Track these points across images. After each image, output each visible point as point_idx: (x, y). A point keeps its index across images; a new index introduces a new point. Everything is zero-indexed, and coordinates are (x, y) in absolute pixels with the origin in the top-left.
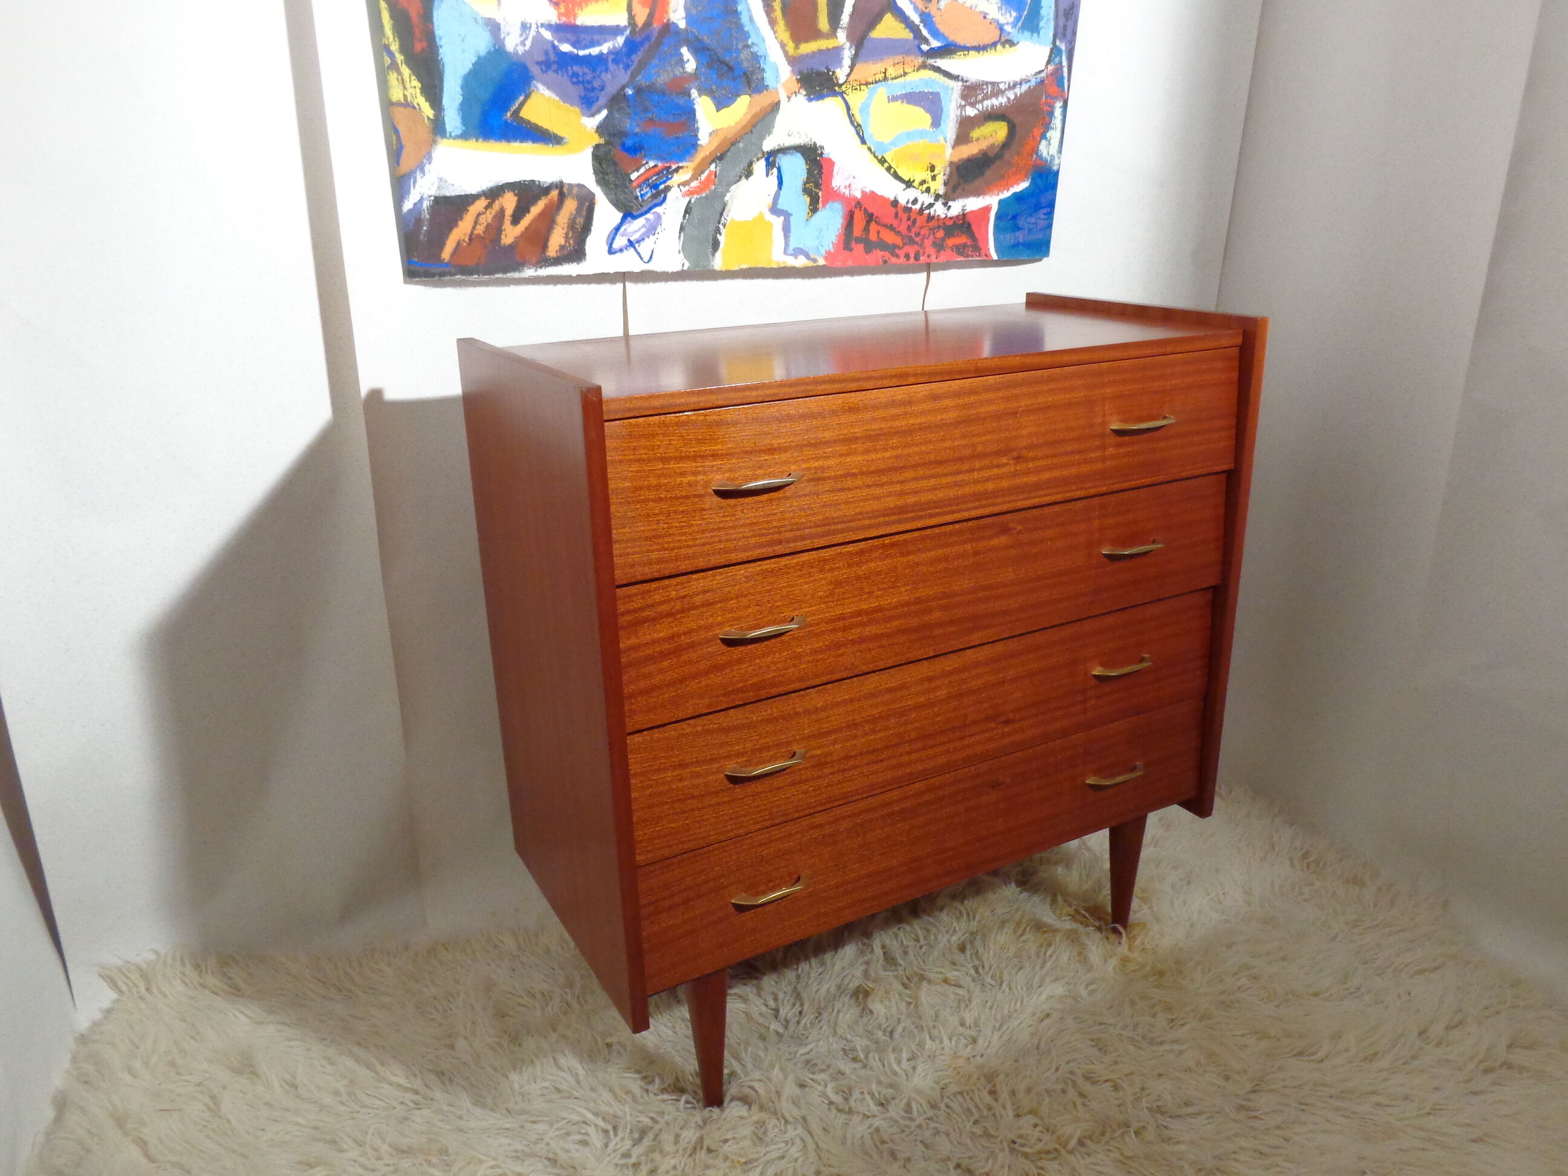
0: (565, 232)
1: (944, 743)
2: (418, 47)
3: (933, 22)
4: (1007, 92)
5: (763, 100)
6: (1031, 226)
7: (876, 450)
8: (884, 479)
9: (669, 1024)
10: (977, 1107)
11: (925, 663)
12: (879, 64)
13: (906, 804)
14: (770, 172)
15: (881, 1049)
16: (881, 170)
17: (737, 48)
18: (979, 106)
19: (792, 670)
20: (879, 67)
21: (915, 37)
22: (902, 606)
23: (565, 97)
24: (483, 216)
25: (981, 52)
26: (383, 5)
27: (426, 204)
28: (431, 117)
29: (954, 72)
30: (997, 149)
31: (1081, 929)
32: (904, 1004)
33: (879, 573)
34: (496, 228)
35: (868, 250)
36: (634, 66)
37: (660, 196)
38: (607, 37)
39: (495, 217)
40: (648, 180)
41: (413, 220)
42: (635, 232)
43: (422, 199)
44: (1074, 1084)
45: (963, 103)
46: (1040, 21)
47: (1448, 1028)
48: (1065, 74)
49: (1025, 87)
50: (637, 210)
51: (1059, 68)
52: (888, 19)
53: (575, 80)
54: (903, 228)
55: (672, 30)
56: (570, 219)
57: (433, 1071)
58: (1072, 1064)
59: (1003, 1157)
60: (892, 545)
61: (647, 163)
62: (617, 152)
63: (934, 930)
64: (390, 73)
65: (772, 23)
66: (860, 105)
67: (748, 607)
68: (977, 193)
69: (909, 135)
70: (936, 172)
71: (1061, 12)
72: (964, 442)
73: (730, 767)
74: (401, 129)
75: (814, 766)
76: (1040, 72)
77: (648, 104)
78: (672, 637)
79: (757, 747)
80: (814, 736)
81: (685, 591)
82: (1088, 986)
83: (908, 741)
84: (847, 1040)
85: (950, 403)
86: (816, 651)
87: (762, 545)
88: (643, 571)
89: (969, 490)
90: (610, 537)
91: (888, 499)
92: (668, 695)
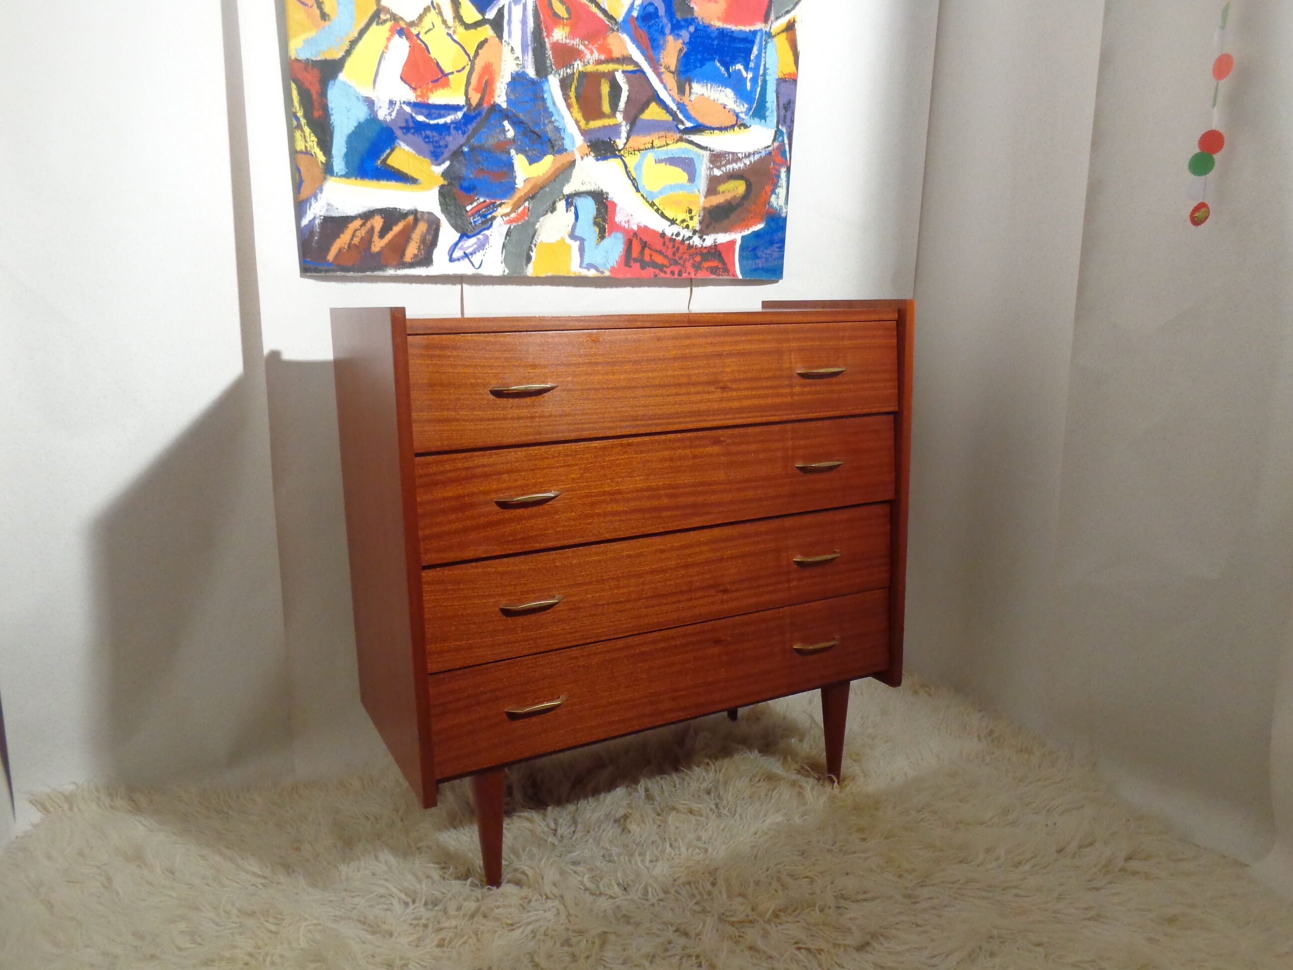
0: (418, 245)
1: (674, 603)
2: (316, 114)
3: (686, 109)
4: (744, 160)
5: (563, 159)
6: (767, 256)
7: (613, 373)
9: (467, 834)
10: (700, 893)
11: (658, 539)
12: (648, 137)
13: (645, 649)
14: (569, 210)
15: (631, 854)
16: (652, 211)
17: (544, 122)
18: (724, 169)
19: (550, 531)
20: (648, 139)
21: (674, 120)
22: (637, 491)
23: (420, 152)
24: (359, 231)
25: (723, 132)
26: (293, 86)
27: (317, 221)
28: (324, 162)
29: (703, 144)
30: (739, 200)
31: (803, 778)
32: (655, 826)
33: (619, 465)
34: (367, 241)
35: (643, 267)
36: (469, 132)
37: (487, 223)
38: (451, 112)
39: (367, 232)
40: (479, 211)
41: (308, 232)
42: (469, 247)
43: (315, 218)
44: (779, 879)
45: (711, 166)
46: (766, 111)
47: (1081, 847)
48: (787, 149)
49: (757, 157)
50: (471, 231)
51: (782, 146)
52: (653, 106)
53: (427, 140)
54: (669, 253)
55: (497, 108)
56: (422, 236)
57: (281, 864)
58: (779, 867)
59: (711, 922)
60: (629, 445)
61: (478, 199)
62: (456, 190)
63: (687, 778)
64: (296, 131)
65: (569, 106)
66: (634, 165)
67: (516, 480)
68: (725, 230)
69: (672, 187)
70: (693, 214)
71: (781, 105)
72: (682, 372)
73: (503, 602)
74: (302, 169)
75: (571, 609)
76: (768, 147)
77: (479, 158)
78: (458, 497)
79: (525, 589)
80: (570, 586)
81: (469, 464)
82: (802, 816)
83: (646, 598)
84: (607, 850)
85: (670, 343)
86: (569, 519)
87: (527, 434)
88: (436, 445)
89: (687, 408)
90: (410, 415)
91: (623, 409)
92: (454, 541)
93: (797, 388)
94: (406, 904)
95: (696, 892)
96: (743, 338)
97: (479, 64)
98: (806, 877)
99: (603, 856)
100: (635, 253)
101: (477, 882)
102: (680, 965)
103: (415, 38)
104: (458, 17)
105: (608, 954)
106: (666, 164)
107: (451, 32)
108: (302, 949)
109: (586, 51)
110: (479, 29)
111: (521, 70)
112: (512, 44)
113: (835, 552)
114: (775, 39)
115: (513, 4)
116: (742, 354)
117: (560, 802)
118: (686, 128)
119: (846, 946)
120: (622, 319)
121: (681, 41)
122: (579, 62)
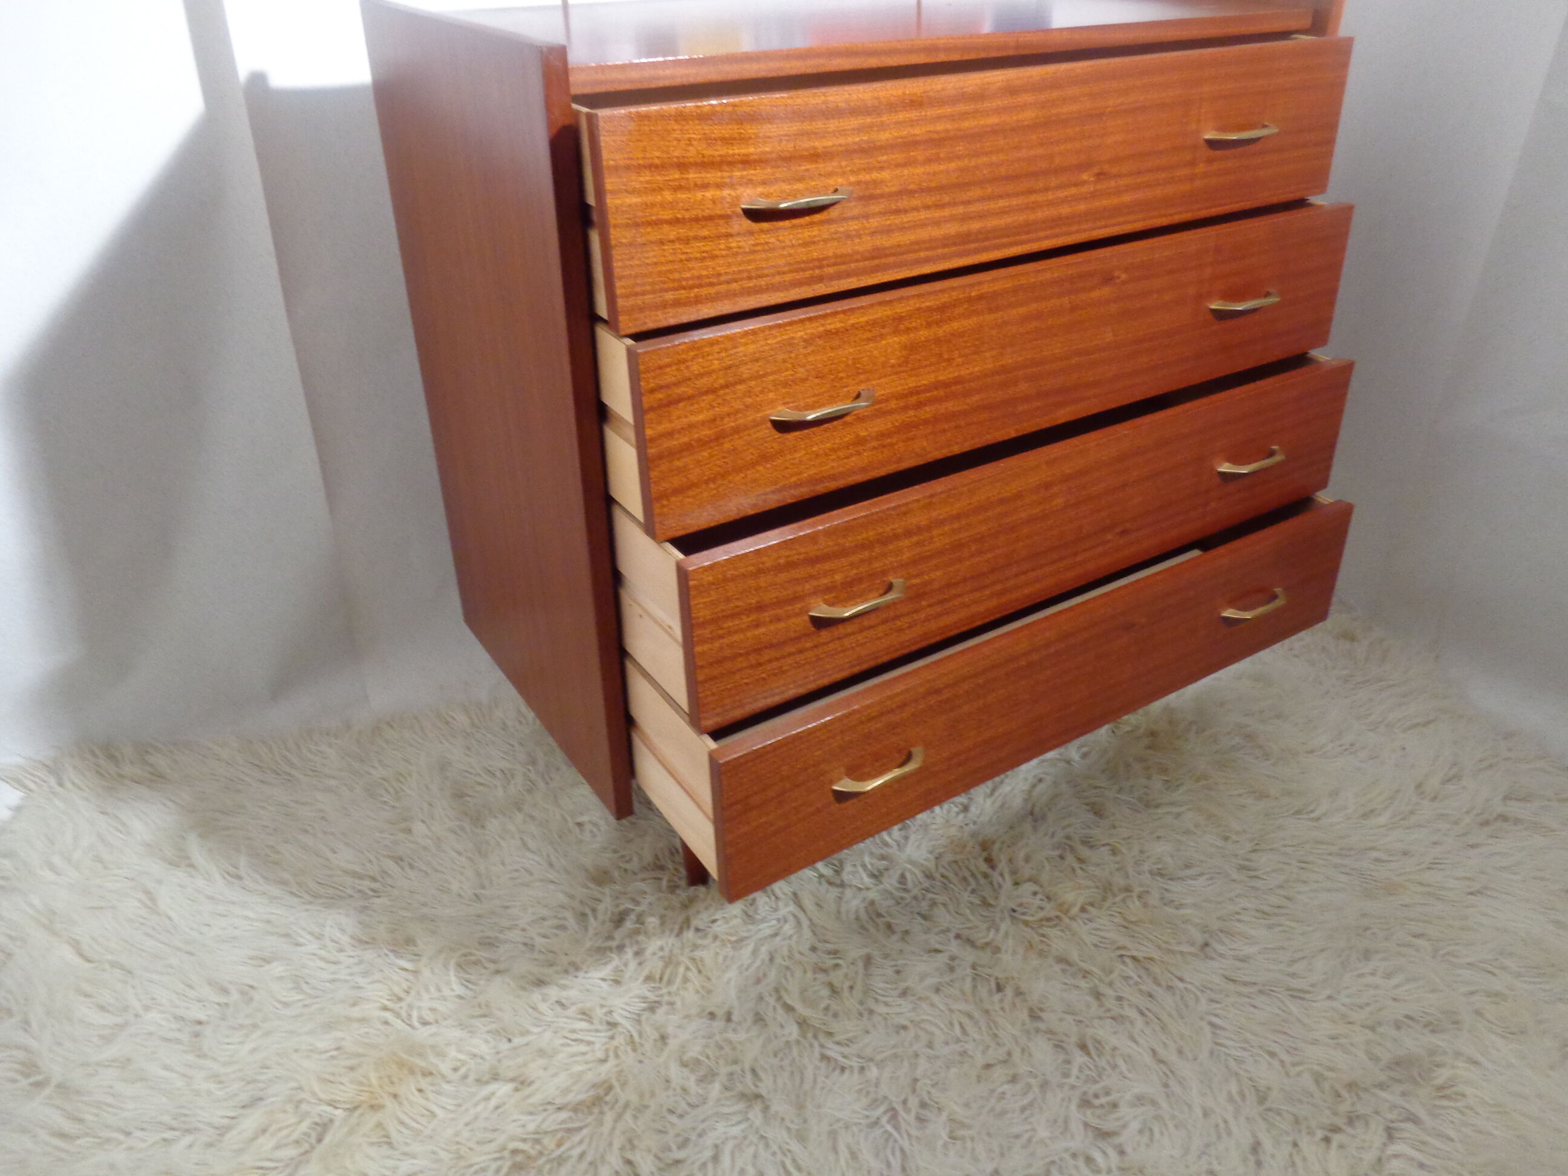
7: (939, 160)
44: (1072, 849)
72: (1040, 151)
78: (712, 421)
93: (1201, 165)
94: (584, 916)
95: (967, 874)
98: (1106, 845)
101: (674, 877)
102: (974, 993)
105: (878, 982)
108: (460, 998)
116: (1133, 111)
119: (1183, 954)
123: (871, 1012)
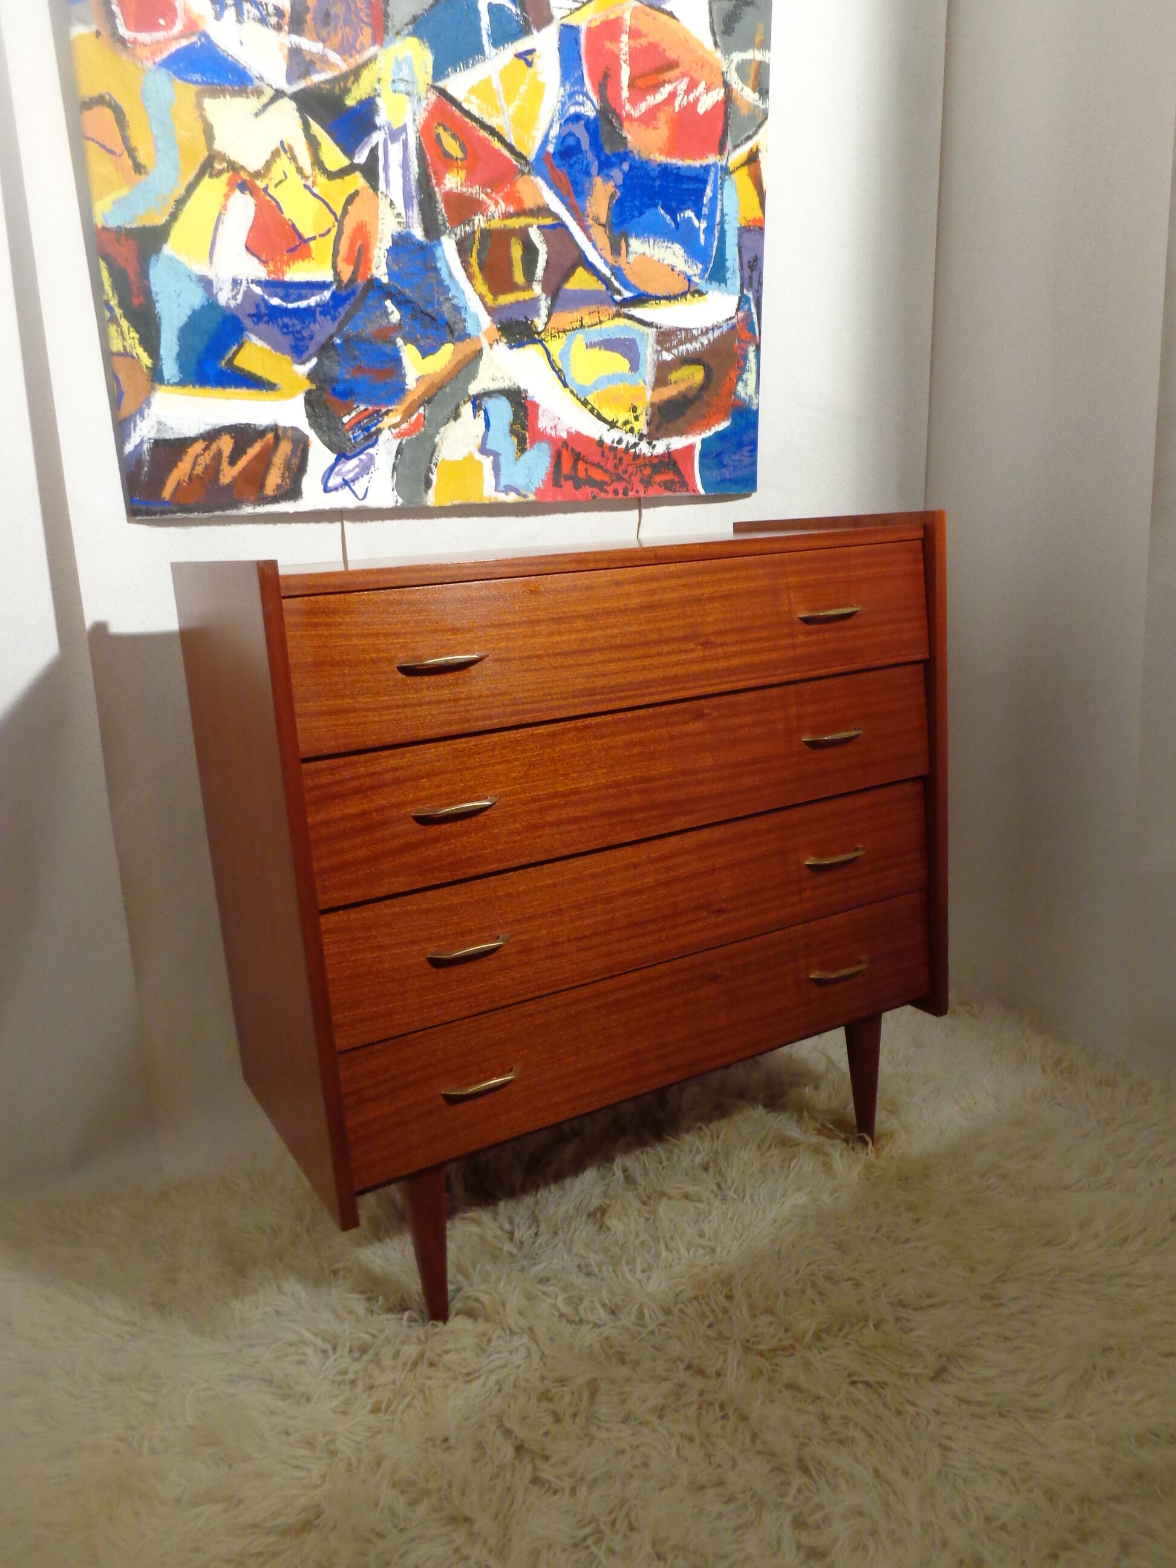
0: (281, 472)
1: (655, 932)
2: (136, 301)
4: (700, 338)
5: (466, 348)
6: (735, 463)
7: (560, 633)
8: (571, 661)
9: (397, 1248)
10: (713, 1311)
11: (629, 849)
12: (575, 314)
13: (621, 995)
14: (477, 414)
15: (615, 1262)
16: (585, 411)
17: (438, 300)
18: (675, 351)
19: (489, 850)
20: (576, 315)
21: (607, 288)
22: (599, 789)
23: (276, 347)
24: (202, 457)
25: (672, 301)
26: (103, 265)
27: (146, 446)
28: (150, 365)
29: (648, 318)
30: (696, 391)
31: (827, 1141)
32: (642, 1220)
33: (574, 756)
34: (214, 469)
35: (577, 487)
36: (342, 318)
37: (371, 439)
38: (315, 291)
39: (213, 458)
40: (360, 423)
41: (134, 462)
42: (350, 471)
43: (142, 443)
44: (814, 1285)
45: (659, 348)
46: (726, 272)
48: (755, 321)
49: (717, 333)
50: (351, 450)
51: (749, 314)
52: (580, 271)
53: (285, 330)
54: (610, 466)
55: (375, 284)
56: (285, 460)
57: (153, 1304)
58: (812, 1267)
59: (734, 1354)
60: (586, 727)
61: (358, 407)
62: (327, 396)
63: (677, 1152)
64: (111, 327)
65: (470, 277)
66: (558, 351)
67: (440, 786)
68: (681, 433)
69: (610, 379)
70: (638, 412)
71: (745, 263)
72: (650, 627)
73: (432, 949)
74: (121, 377)
75: (520, 952)
76: (731, 318)
77: (356, 353)
78: (363, 814)
79: (459, 930)
80: (518, 921)
81: (377, 768)
82: (832, 1193)
83: (617, 929)
84: (582, 1257)
85: (632, 588)
86: (513, 833)
87: (450, 723)
88: (329, 745)
89: (658, 674)
90: (292, 708)
91: (576, 681)
92: (360, 873)
93: (800, 637)
94: (324, 1352)
95: (707, 1310)
96: (728, 576)
97: (349, 225)
98: (849, 1279)
99: (579, 1266)
100: (566, 467)
101: (415, 1315)
102: (698, 1418)
103: (263, 193)
104: (318, 163)
105: (602, 1409)
106: (600, 348)
107: (310, 184)
108: (191, 1428)
109: (489, 202)
110: (347, 178)
111: (405, 231)
112: (391, 196)
113: (856, 849)
114: (733, 176)
115: (389, 142)
116: (727, 597)
117: (513, 1193)
118: (624, 299)
119: (917, 1377)
120: (568, 560)
121: (612, 183)
122: (481, 217)
123: (593, 1438)
